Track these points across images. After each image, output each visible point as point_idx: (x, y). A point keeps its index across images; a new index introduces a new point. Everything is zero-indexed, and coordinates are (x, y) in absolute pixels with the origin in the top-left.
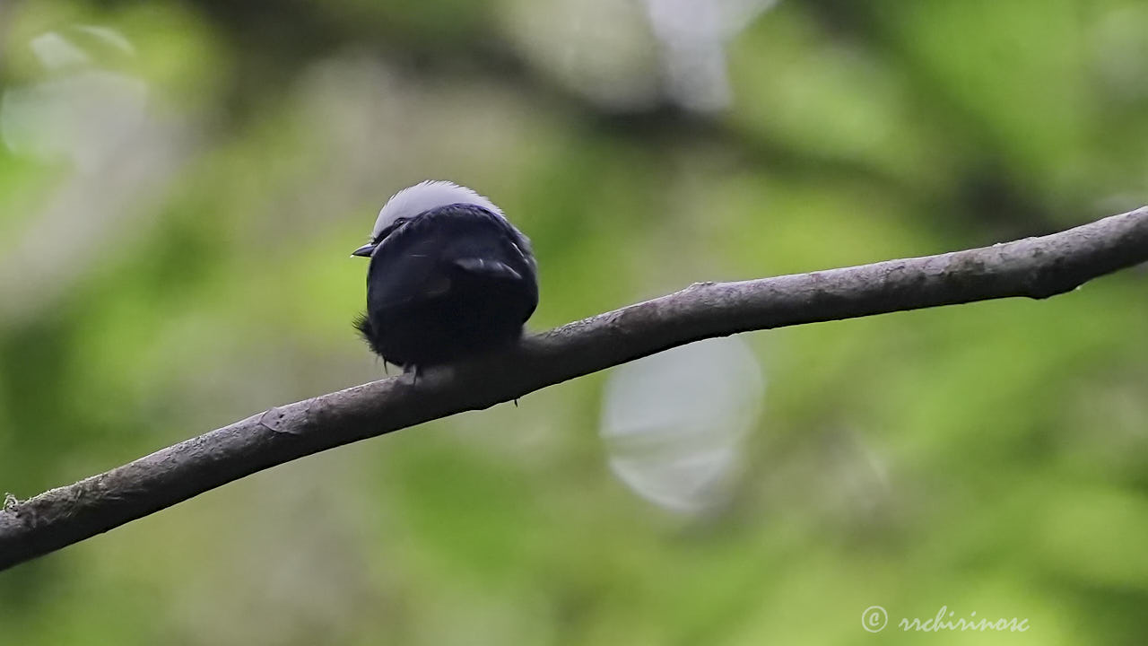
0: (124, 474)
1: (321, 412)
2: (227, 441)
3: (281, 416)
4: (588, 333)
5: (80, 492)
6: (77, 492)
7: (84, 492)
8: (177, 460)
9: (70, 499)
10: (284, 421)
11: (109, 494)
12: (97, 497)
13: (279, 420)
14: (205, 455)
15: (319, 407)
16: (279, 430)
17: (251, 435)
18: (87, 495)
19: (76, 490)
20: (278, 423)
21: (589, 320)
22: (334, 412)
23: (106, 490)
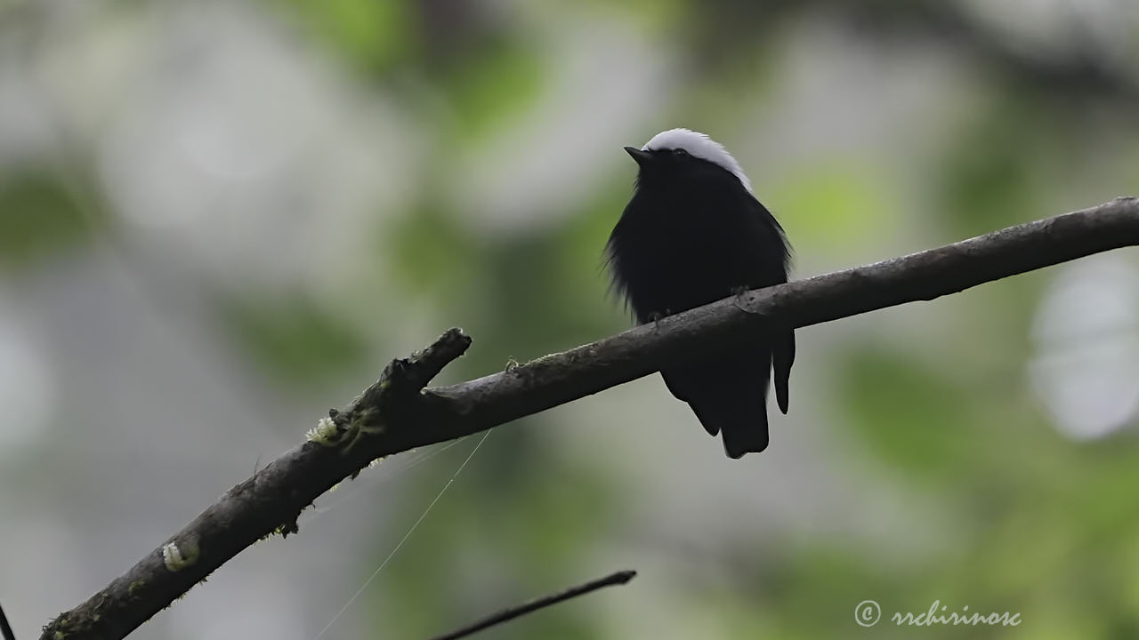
0: (612, 344)
1: (787, 296)
2: (704, 318)
3: (752, 299)
4: (1024, 236)
5: (573, 358)
6: (571, 358)
7: (577, 357)
8: (659, 333)
9: (565, 364)
10: (755, 303)
11: (598, 361)
12: (589, 363)
13: (750, 302)
14: (684, 330)
15: (785, 293)
16: (749, 311)
17: (725, 314)
18: (579, 361)
19: (569, 356)
20: (749, 305)
21: (1024, 225)
22: (798, 297)
23: (595, 357)
